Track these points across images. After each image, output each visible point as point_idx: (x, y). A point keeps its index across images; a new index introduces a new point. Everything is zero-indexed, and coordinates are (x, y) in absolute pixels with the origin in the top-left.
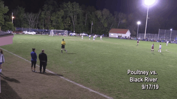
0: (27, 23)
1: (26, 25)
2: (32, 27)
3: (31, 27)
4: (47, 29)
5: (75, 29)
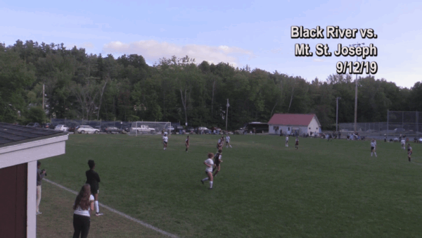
0: (77, 108)
1: (74, 112)
2: (89, 117)
3: (85, 115)
4: (123, 121)
5: (189, 118)
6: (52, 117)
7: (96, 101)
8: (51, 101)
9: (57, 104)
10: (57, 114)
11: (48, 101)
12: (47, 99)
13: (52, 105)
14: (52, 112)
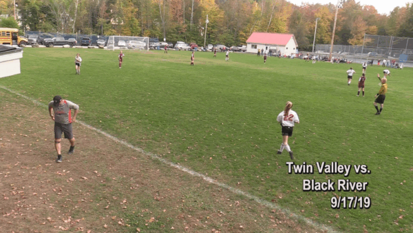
1: (48, 25)
2: (64, 30)
3: (60, 28)
4: (100, 34)
5: (168, 34)
6: (26, 29)
7: (71, 13)
8: (22, 12)
9: (30, 16)
10: (30, 26)
11: (20, 12)
12: (18, 10)
13: (24, 17)
14: (25, 25)
